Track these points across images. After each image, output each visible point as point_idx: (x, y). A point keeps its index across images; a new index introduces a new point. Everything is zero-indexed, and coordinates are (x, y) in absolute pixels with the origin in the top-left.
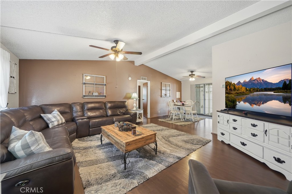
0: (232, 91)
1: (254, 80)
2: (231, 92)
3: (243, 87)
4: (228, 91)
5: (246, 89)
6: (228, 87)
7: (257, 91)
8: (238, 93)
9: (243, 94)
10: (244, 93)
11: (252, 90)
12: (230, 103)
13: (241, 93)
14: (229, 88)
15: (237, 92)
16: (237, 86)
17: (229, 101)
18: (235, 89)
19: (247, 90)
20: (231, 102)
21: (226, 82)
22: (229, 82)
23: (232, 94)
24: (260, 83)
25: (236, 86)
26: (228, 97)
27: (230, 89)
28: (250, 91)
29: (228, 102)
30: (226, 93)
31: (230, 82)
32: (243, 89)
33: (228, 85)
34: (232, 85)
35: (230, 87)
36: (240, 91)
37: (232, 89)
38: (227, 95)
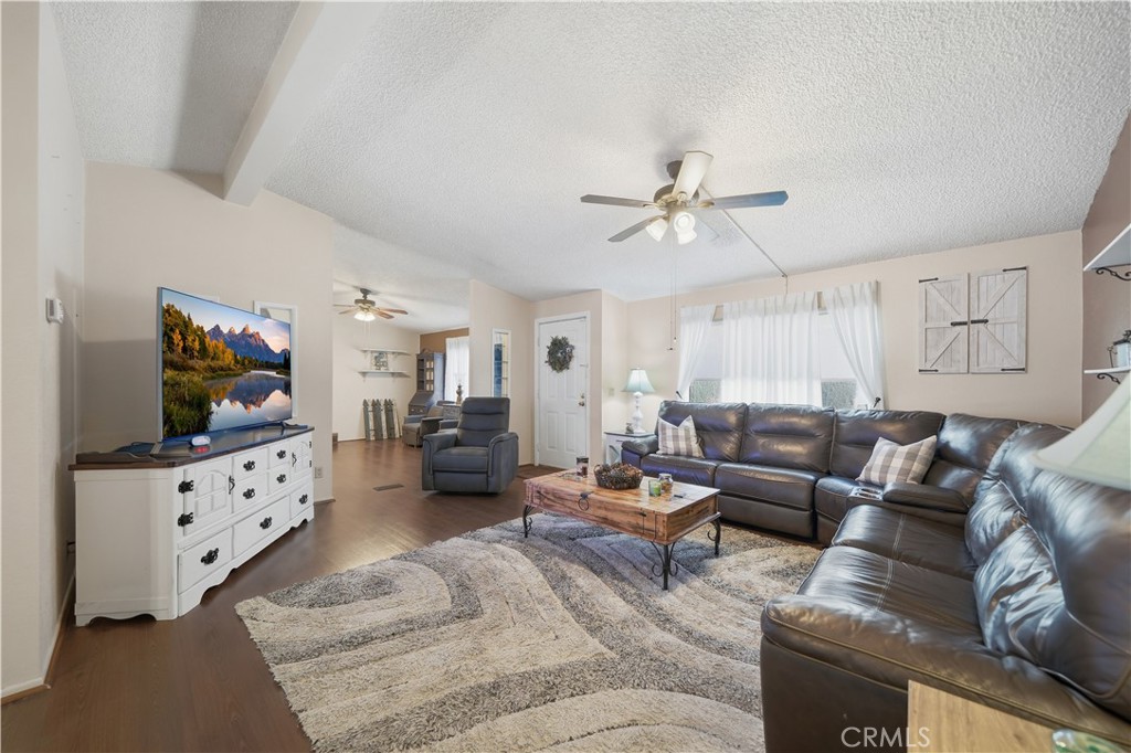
0: (192, 357)
1: (251, 336)
2: (191, 362)
3: (229, 350)
4: (175, 358)
5: (236, 356)
6: (177, 337)
7: (256, 367)
8: (213, 370)
9: (226, 372)
10: (230, 369)
11: (246, 362)
12: (185, 411)
13: (222, 369)
14: (181, 344)
15: (212, 364)
16: (212, 340)
17: (182, 401)
18: (204, 350)
19: (237, 362)
20: (190, 404)
21: (168, 311)
22: (179, 313)
23: (193, 369)
24: (260, 347)
25: (208, 340)
26: (178, 384)
27: (185, 349)
28: (243, 364)
29: (174, 408)
30: (168, 364)
31: (186, 316)
32: (228, 358)
33: (176, 325)
34: (195, 332)
35: (184, 339)
36: (220, 363)
37: (192, 349)
38: (170, 373)
